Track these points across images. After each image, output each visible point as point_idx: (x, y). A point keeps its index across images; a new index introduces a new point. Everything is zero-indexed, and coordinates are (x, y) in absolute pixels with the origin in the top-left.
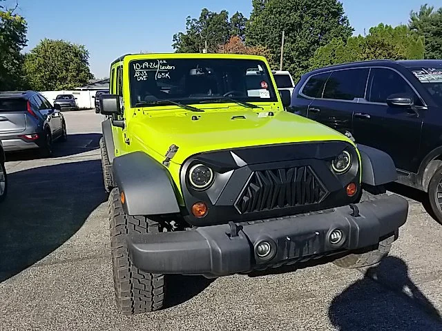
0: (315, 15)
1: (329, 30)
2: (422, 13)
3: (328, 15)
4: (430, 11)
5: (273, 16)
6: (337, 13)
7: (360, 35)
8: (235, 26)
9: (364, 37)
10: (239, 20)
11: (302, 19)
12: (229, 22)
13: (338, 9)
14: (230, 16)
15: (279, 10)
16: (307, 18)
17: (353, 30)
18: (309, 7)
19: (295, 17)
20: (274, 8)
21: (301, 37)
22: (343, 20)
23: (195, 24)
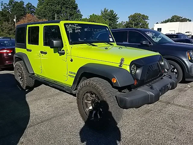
0: (67, 8)
1: (73, 15)
2: (105, 11)
3: (72, 8)
4: (107, 10)
5: (48, 6)
6: (75, 8)
7: (86, 18)
8: (28, 9)
9: (88, 19)
10: (30, 6)
11: (62, 9)
12: (25, 7)
13: (76, 6)
14: (25, 4)
15: (51, 4)
16: (63, 9)
17: (82, 15)
18: (64, 4)
19: (58, 8)
20: (49, 3)
21: (62, 17)
22: (78, 11)
23: (6, 6)
